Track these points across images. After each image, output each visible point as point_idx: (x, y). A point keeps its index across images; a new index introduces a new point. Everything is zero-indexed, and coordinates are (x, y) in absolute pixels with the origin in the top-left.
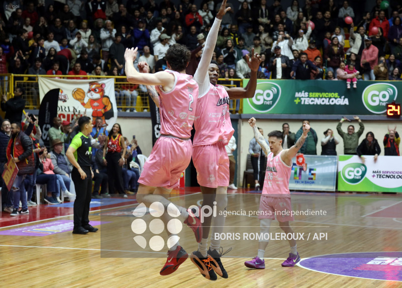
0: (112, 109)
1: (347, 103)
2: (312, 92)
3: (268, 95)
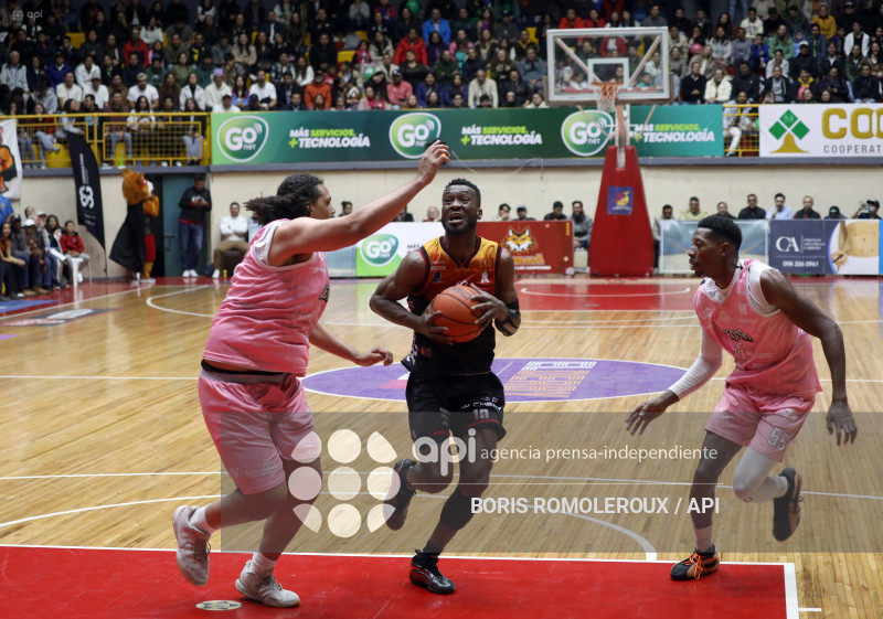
0: (14, 165)
1: (368, 144)
2: (316, 128)
3: (249, 135)
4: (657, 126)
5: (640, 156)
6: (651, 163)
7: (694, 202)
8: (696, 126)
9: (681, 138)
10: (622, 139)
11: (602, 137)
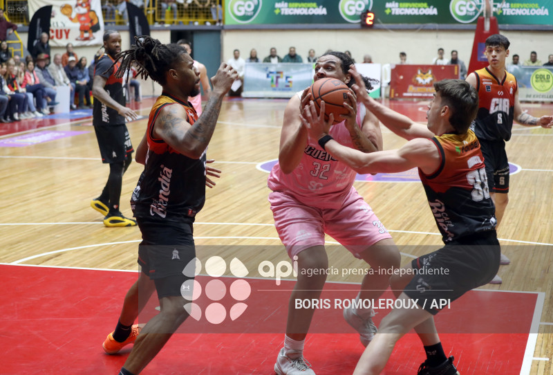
0: (98, 23)
1: (325, 13)
2: (292, 2)
3: (249, 6)
4: (512, 5)
5: (500, 23)
6: (507, 28)
7: (533, 55)
8: (537, 5)
9: (527, 12)
10: (488, 12)
11: (476, 11)
